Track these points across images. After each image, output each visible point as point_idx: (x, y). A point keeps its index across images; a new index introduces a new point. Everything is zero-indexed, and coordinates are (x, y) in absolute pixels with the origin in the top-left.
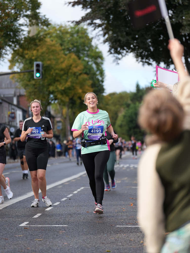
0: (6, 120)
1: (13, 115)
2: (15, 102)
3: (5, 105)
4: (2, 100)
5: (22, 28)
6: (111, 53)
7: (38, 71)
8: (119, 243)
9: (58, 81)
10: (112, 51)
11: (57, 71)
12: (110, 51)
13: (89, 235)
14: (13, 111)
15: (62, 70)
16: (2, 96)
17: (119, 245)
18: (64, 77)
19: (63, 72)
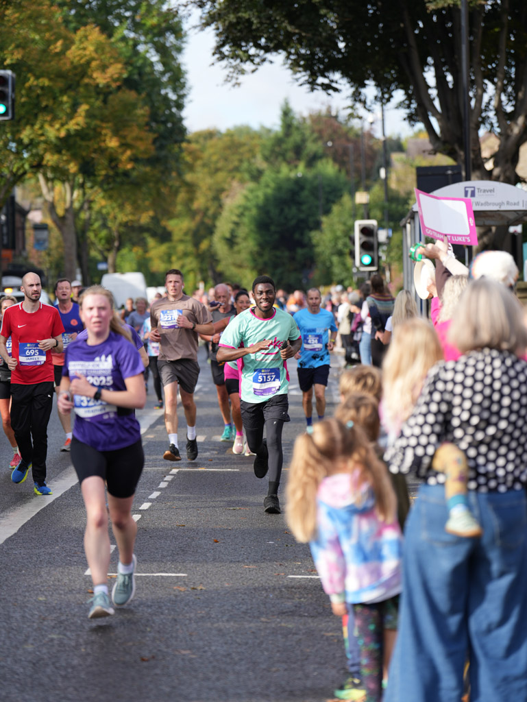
6: (223, 57)
7: (2, 98)
8: (304, 612)
10: (226, 49)
11: (45, 82)
12: (218, 50)
13: (240, 595)
17: (305, 616)
18: (65, 98)
19: (60, 84)
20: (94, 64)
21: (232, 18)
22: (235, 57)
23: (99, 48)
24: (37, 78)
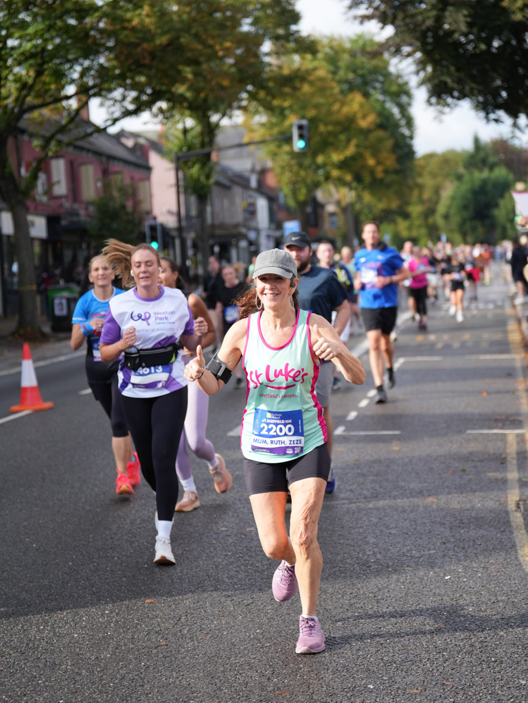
0: (239, 217)
1: (251, 209)
2: (254, 183)
3: (237, 190)
4: (232, 181)
5: (267, 59)
6: (431, 104)
7: (301, 137)
9: (331, 144)
10: (434, 100)
11: (330, 128)
12: (429, 102)
14: (250, 201)
15: (338, 123)
16: (230, 174)
18: (343, 137)
19: (339, 128)
20: (359, 115)
21: (436, 81)
22: (438, 103)
23: (362, 106)
24: (326, 124)
